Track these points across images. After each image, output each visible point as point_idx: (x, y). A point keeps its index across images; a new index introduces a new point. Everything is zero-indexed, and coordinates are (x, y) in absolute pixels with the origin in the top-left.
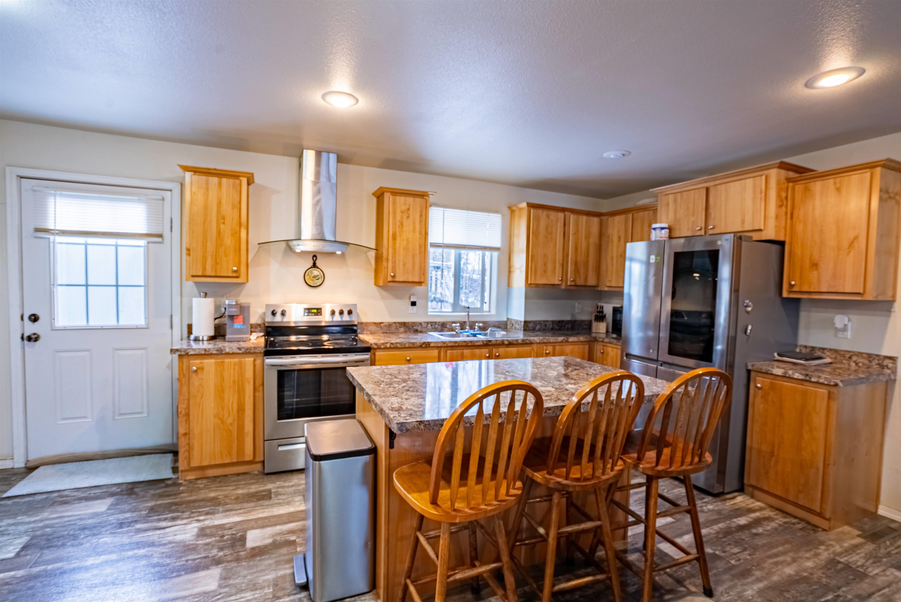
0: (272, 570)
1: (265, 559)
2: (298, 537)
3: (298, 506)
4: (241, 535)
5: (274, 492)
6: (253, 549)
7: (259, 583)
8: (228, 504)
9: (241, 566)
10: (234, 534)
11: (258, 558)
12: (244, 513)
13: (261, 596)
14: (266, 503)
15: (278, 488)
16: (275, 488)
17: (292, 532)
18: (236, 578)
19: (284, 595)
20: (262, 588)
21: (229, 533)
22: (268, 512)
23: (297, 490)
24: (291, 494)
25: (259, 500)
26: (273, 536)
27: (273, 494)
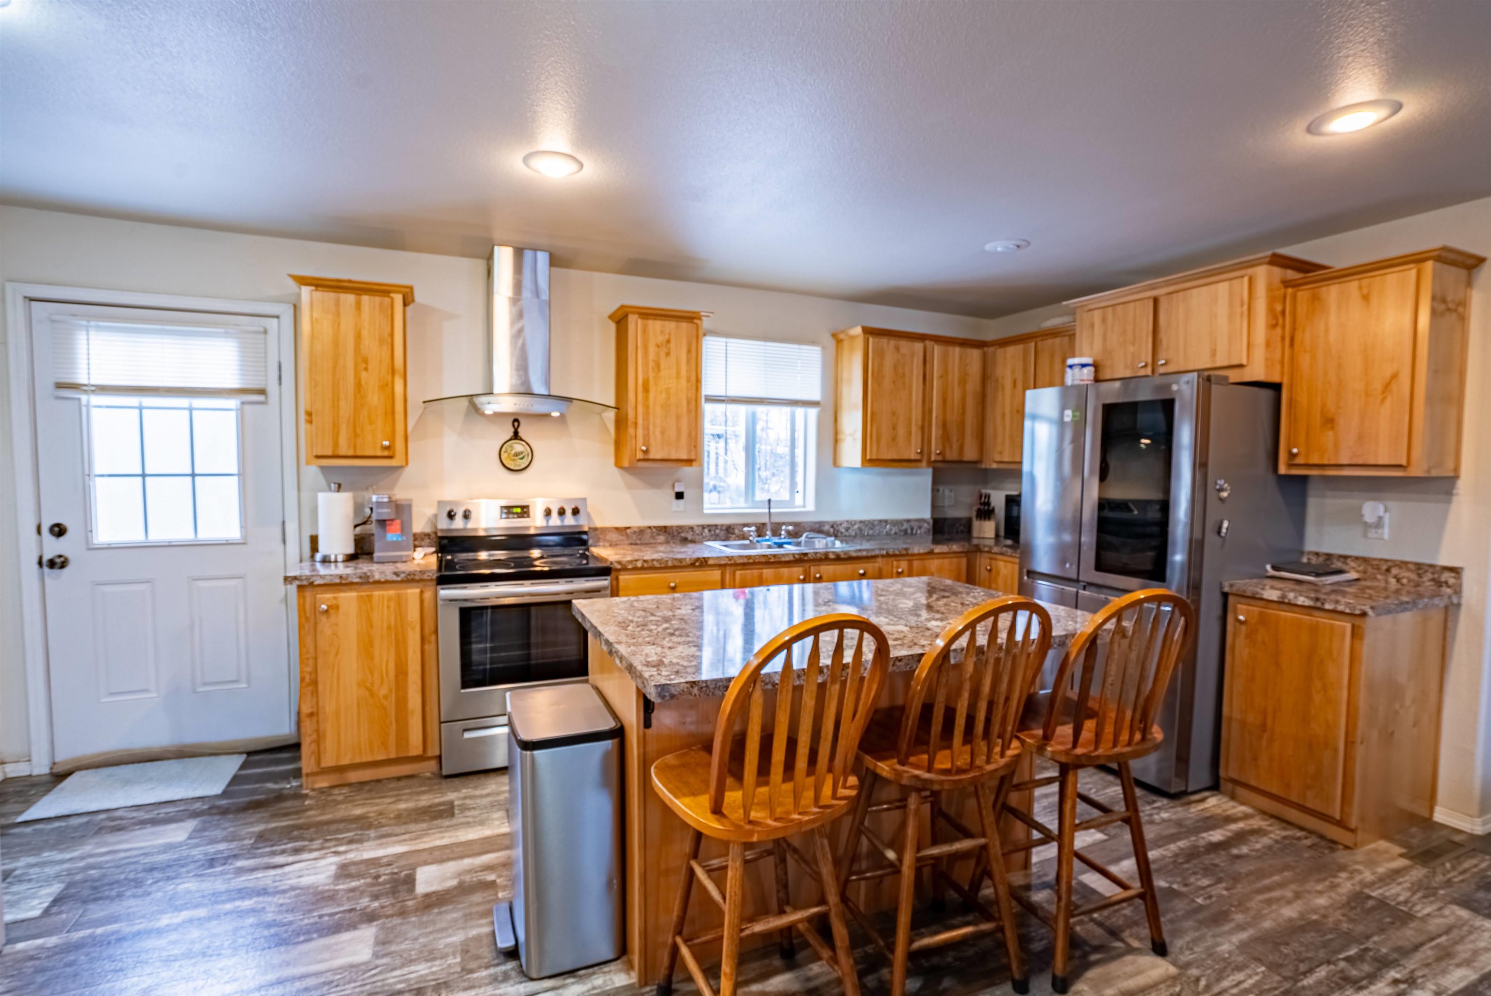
0: (458, 929)
1: (446, 912)
2: (499, 876)
3: (499, 826)
4: (406, 875)
5: (458, 806)
6: (427, 895)
7: (438, 950)
8: (383, 826)
9: (409, 923)
10: (396, 873)
11: (436, 910)
12: (411, 839)
13: (442, 969)
14: (447, 822)
15: (465, 798)
16: (459, 799)
17: (489, 868)
18: (401, 942)
19: (480, 967)
20: (444, 957)
21: (388, 872)
22: (450, 837)
23: (495, 801)
24: (486, 807)
25: (434, 818)
26: (459, 875)
27: (456, 808)
